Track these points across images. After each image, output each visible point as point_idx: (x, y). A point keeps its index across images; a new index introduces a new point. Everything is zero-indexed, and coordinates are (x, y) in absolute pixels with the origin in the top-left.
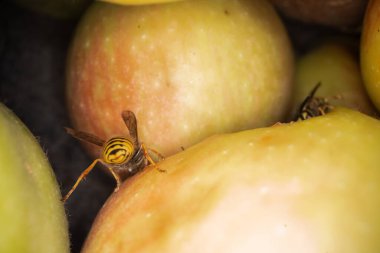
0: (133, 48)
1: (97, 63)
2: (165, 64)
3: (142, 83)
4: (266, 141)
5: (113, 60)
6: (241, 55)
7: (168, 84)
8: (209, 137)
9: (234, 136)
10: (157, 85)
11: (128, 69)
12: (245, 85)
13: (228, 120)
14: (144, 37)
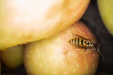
0: (78, 66)
1: (90, 60)
2: (67, 61)
3: (74, 54)
4: (29, 37)
5: (85, 61)
6: (41, 65)
8: (51, 37)
9: (42, 38)
10: (69, 54)
11: (80, 59)
12: (39, 55)
13: (44, 43)
14: (75, 70)
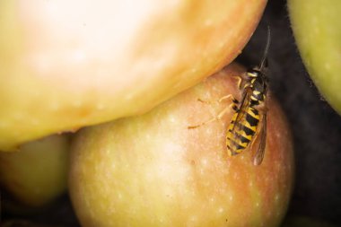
0: (231, 198)
1: (267, 179)
2: (198, 184)
3: (220, 162)
5: (251, 184)
6: (120, 196)
7: (193, 163)
8: (149, 112)
9: (121, 113)
10: (205, 162)
11: (235, 176)
12: (114, 166)
13: (130, 128)
14: (221, 210)
